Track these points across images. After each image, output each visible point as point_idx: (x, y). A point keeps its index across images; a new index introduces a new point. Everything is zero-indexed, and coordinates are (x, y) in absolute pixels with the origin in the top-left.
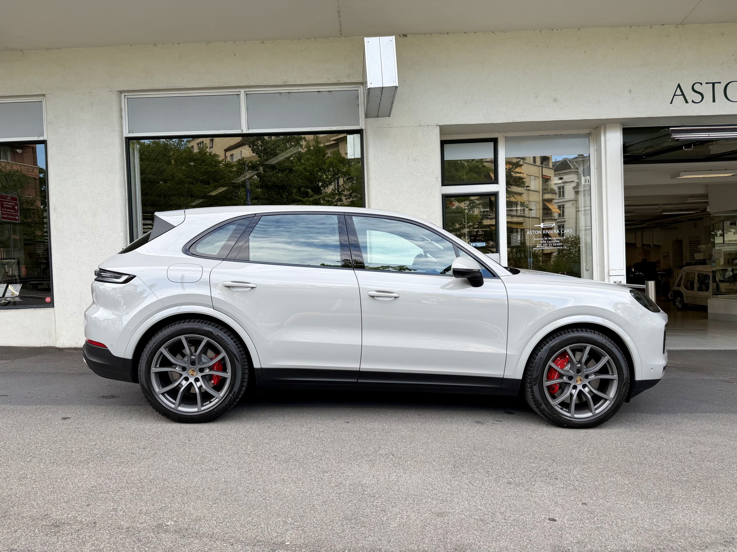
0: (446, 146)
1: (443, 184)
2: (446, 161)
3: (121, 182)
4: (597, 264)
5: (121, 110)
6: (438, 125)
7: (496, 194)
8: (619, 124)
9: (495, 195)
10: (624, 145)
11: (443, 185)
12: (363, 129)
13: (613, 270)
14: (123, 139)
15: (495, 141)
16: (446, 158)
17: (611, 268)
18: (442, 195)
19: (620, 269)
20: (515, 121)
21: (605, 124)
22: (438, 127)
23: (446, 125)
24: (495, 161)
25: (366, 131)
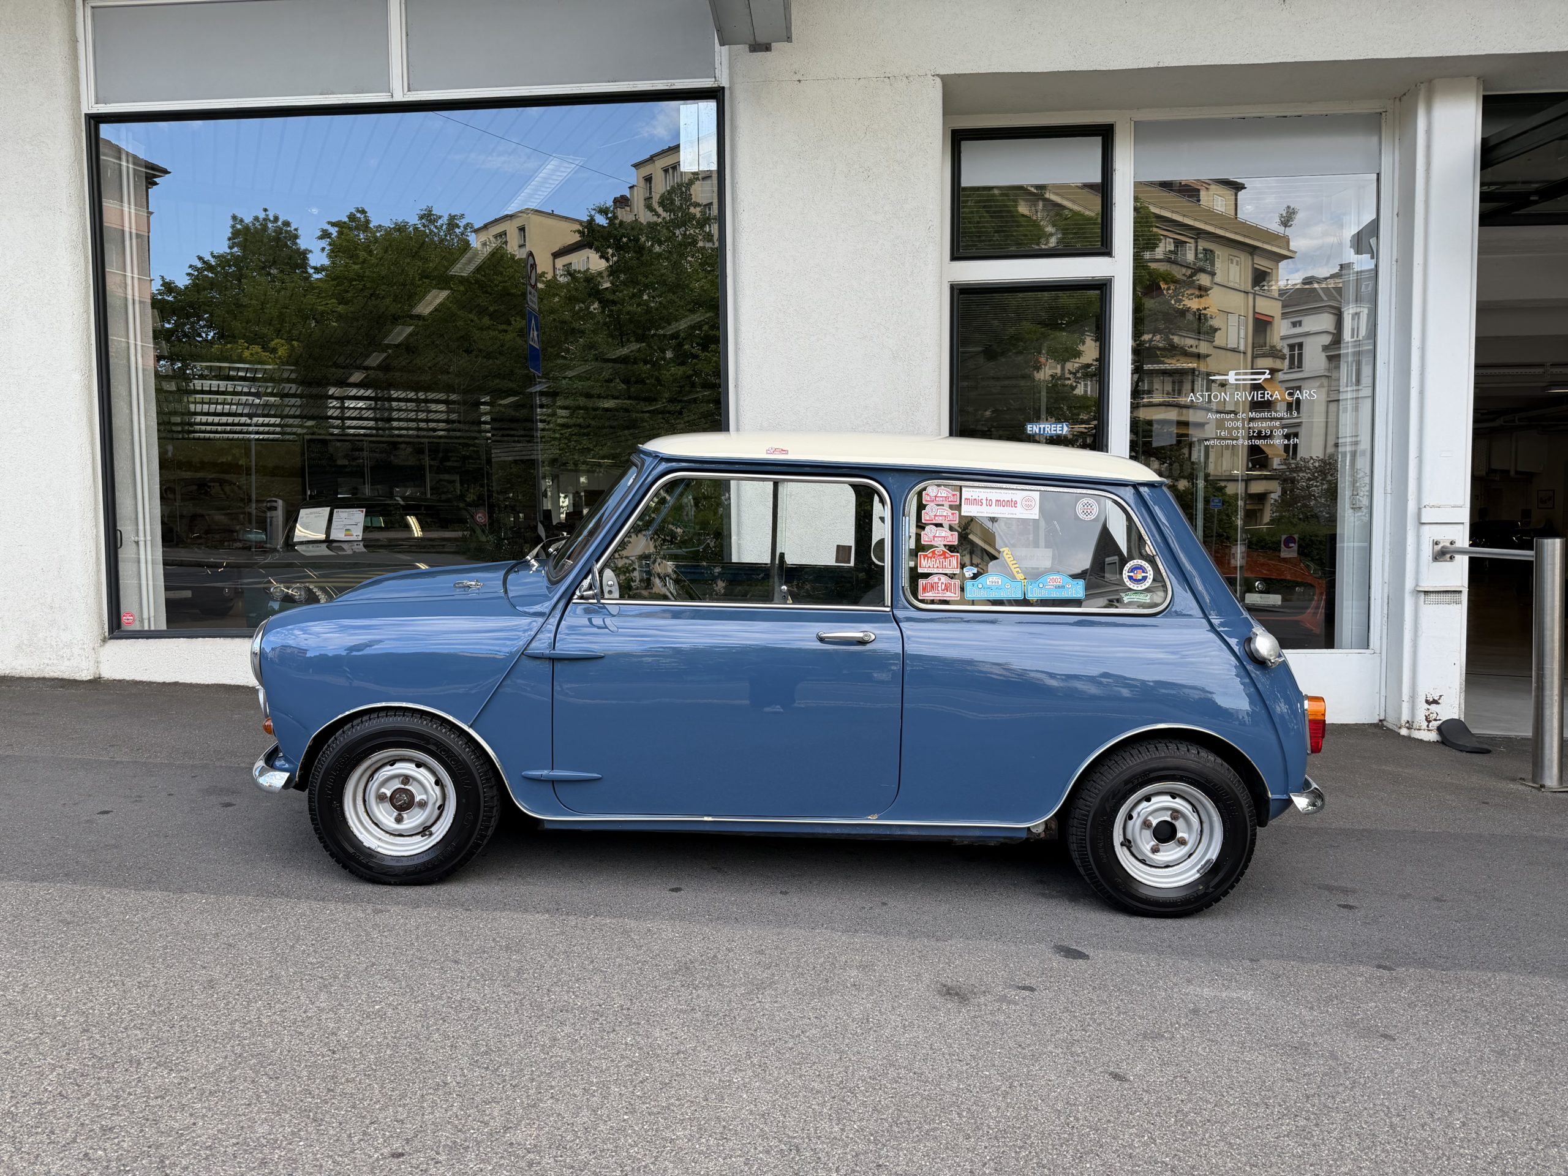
0: (966, 146)
1: (957, 255)
2: (965, 189)
3: (74, 238)
4: (1385, 490)
5: (74, 41)
6: (938, 75)
7: (1105, 285)
8: (1474, 80)
9: (1102, 287)
10: (1484, 141)
11: (955, 257)
12: (723, 88)
13: (1433, 506)
14: (80, 118)
15: (1105, 134)
16: (965, 182)
17: (1425, 502)
18: (952, 287)
19: (1453, 504)
20: (1161, 65)
21: (1430, 81)
22: (938, 81)
23: (959, 75)
24: (1104, 189)
25: (731, 93)
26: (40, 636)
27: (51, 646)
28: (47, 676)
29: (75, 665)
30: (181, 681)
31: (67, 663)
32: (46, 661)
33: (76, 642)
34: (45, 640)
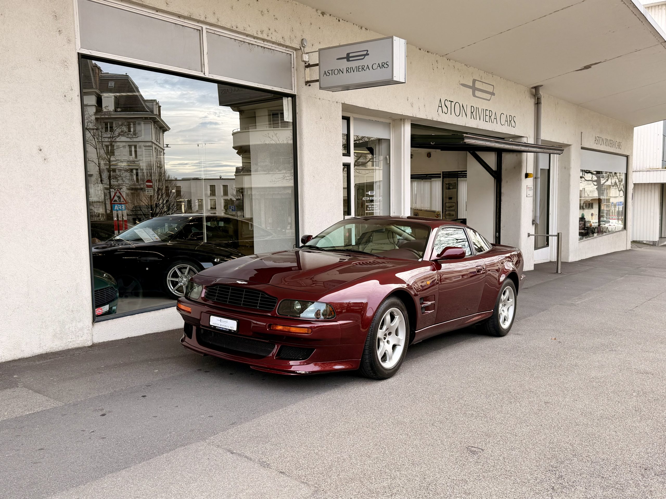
6: (342, 103)
8: (410, 120)
9: (349, 165)
12: (295, 95)
14: (75, 54)
15: (348, 119)
21: (404, 120)
23: (345, 104)
24: (348, 136)
26: (67, 327)
27: (72, 332)
28: (70, 348)
29: (85, 339)
30: (130, 337)
31: (81, 339)
32: (69, 340)
33: (85, 327)
34: (69, 329)
